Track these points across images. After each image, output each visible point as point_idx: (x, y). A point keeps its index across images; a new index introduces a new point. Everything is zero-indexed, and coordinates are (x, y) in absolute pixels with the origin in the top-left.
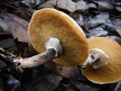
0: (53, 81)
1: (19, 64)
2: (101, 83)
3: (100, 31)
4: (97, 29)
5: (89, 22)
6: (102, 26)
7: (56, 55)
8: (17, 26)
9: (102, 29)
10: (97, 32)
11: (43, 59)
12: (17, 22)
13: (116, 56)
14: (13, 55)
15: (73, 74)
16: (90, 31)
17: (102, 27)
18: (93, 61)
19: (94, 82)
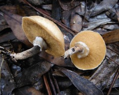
0: (45, 67)
1: (14, 57)
2: (84, 69)
3: (102, 19)
4: (99, 17)
5: (91, 10)
6: (107, 13)
7: (41, 50)
8: (16, 23)
9: (106, 17)
10: (98, 21)
11: (29, 53)
12: (15, 20)
13: (98, 48)
14: (9, 52)
15: (63, 62)
16: (91, 20)
17: (106, 15)
18: (73, 53)
19: (79, 68)
